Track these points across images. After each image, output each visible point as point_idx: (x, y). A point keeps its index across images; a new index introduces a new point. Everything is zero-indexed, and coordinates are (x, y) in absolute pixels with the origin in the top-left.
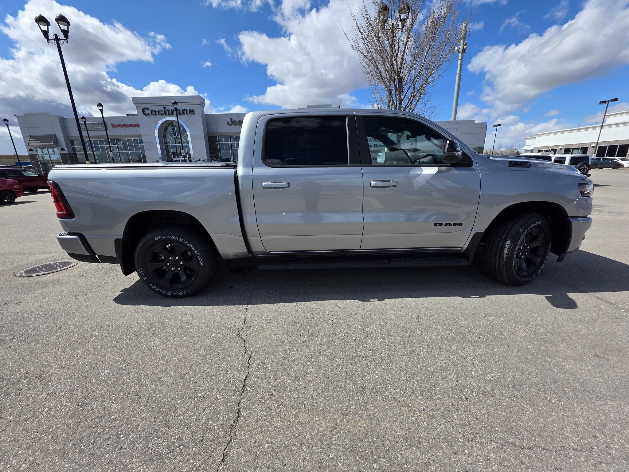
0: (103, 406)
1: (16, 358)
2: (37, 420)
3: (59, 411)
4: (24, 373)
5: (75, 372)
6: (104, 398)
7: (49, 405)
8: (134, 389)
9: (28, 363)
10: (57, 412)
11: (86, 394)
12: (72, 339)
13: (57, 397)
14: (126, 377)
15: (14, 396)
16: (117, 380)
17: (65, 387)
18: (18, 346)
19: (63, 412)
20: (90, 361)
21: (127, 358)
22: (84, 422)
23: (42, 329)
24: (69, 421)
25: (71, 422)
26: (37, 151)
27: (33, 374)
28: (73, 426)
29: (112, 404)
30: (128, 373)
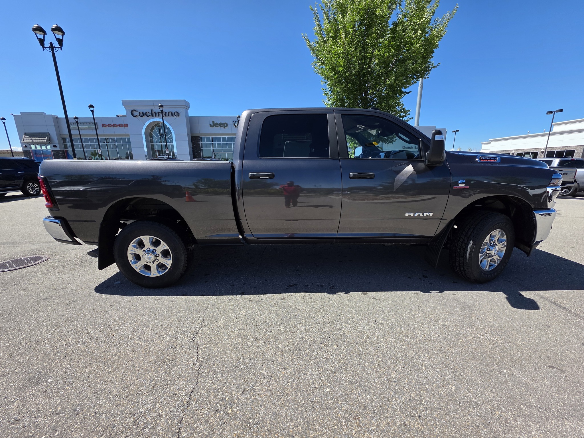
26: (31, 148)
30: (72, 383)
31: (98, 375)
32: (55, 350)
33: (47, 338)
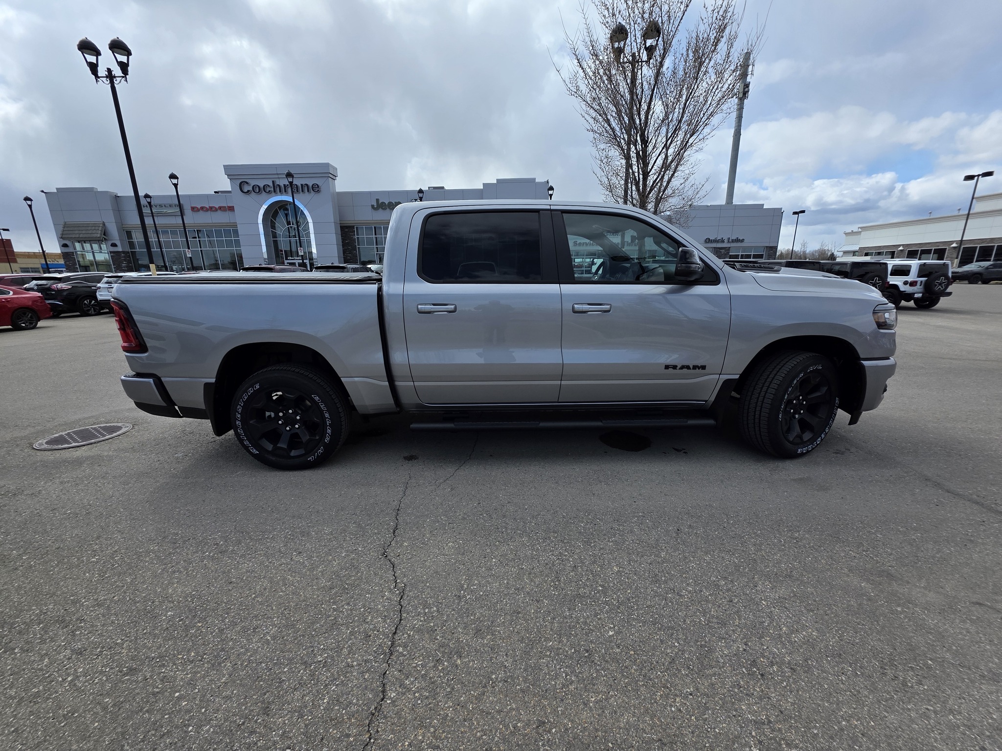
0: (162, 674)
1: (25, 587)
2: (54, 696)
3: (91, 682)
4: (37, 614)
5: (120, 613)
6: (164, 660)
7: (75, 670)
8: (213, 646)
9: (44, 597)
10: (87, 684)
11: (135, 652)
12: (116, 557)
13: (89, 657)
14: (200, 625)
15: (19, 654)
16: (187, 628)
17: (102, 640)
18: (31, 567)
19: (97, 683)
20: (144, 595)
21: (202, 591)
22: (129, 701)
23: (69, 539)
24: (105, 699)
25: (109, 702)
26: (75, 248)
27: (51, 615)
28: (112, 709)
29: (177, 671)
30: (205, 618)
31: (244, 607)
32: (169, 569)
33: (153, 551)
